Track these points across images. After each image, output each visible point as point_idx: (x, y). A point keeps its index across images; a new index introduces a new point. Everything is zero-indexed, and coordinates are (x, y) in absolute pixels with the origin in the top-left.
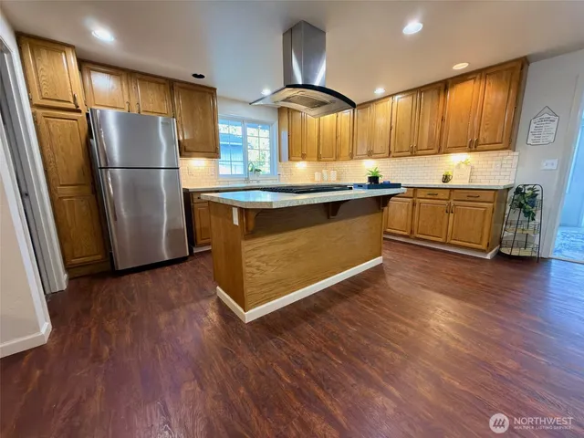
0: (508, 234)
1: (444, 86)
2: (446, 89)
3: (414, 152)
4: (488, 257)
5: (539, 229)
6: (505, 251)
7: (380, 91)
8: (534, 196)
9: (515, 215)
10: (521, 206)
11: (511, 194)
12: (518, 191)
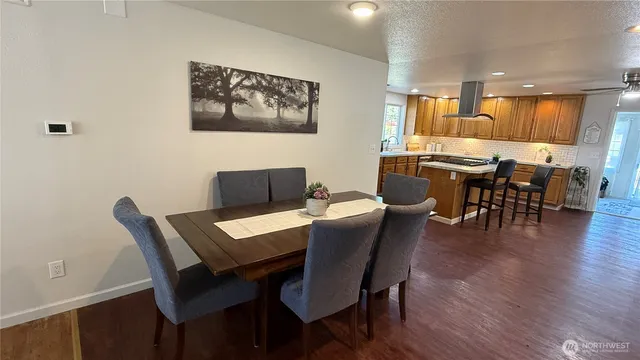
0: (569, 197)
1: (536, 99)
2: (536, 102)
3: (510, 139)
4: (557, 209)
5: (587, 193)
6: (567, 206)
7: (490, 95)
8: (585, 173)
9: (574, 185)
10: (577, 179)
11: (573, 171)
12: (577, 170)
